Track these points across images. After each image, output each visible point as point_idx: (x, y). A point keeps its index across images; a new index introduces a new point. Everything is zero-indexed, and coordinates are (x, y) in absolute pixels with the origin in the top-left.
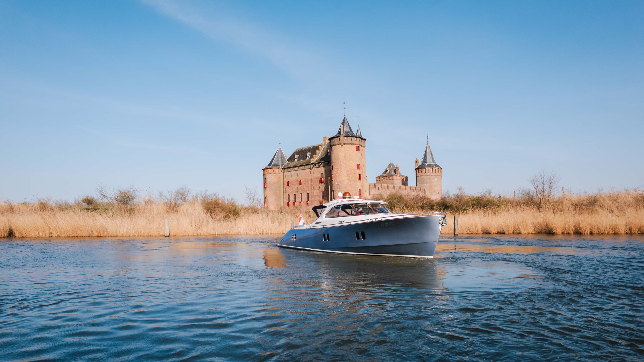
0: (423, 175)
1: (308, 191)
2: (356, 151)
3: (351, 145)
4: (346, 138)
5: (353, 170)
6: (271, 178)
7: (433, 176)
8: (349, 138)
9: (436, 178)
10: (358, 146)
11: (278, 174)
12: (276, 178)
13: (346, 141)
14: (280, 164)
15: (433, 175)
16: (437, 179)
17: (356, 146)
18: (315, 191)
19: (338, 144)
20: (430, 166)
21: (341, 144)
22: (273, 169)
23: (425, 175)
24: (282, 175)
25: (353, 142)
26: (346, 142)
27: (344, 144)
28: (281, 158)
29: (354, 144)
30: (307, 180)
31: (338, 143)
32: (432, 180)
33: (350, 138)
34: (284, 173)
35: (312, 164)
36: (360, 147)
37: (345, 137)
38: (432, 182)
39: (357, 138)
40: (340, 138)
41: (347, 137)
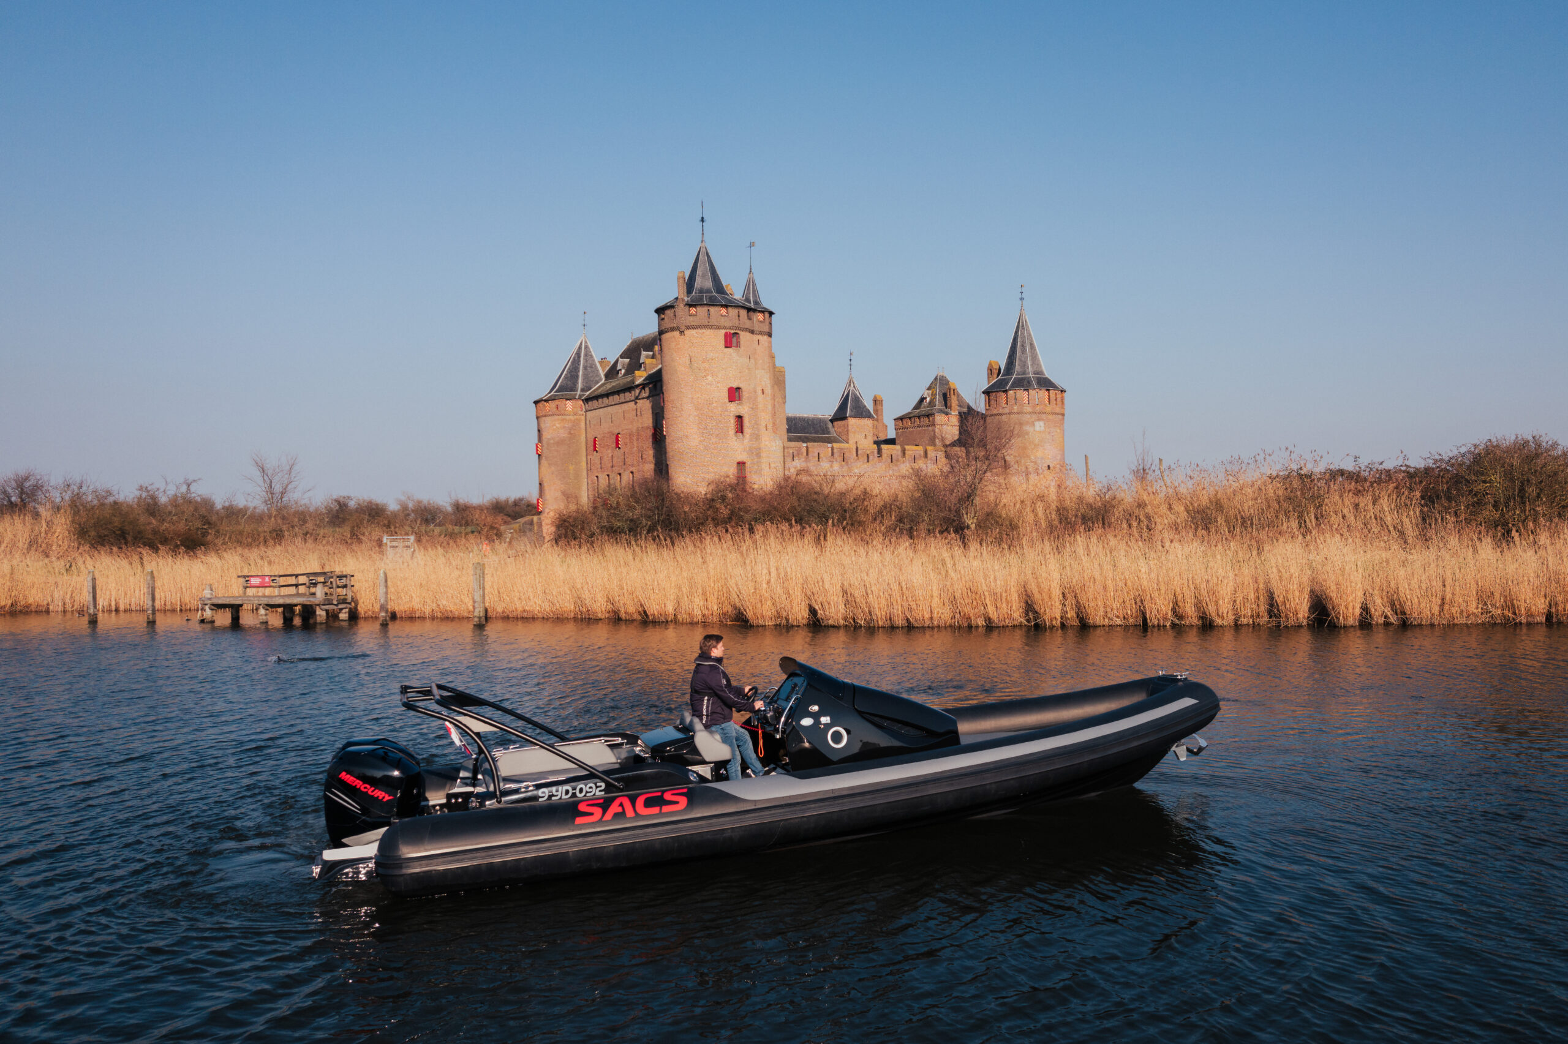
0: (1001, 411)
1: (633, 466)
2: (726, 347)
3: (707, 332)
4: (693, 310)
5: (715, 405)
6: (554, 428)
7: (1028, 416)
8: (702, 311)
9: (1039, 420)
10: (732, 332)
11: (572, 417)
12: (564, 427)
13: (692, 318)
14: (580, 386)
15: (1030, 413)
16: (1042, 423)
17: (723, 332)
18: (646, 467)
19: (672, 329)
20: (1023, 383)
21: (677, 329)
22: (557, 402)
23: (1007, 410)
24: (583, 418)
25: (713, 321)
26: (691, 321)
27: (688, 327)
28: (585, 368)
29: (718, 328)
30: (630, 435)
31: (672, 325)
32: (1027, 428)
33: (705, 309)
34: (588, 413)
35: (638, 386)
36: (742, 333)
37: (690, 305)
38: (1027, 433)
39: (730, 309)
40: (676, 310)
41: (695, 306)
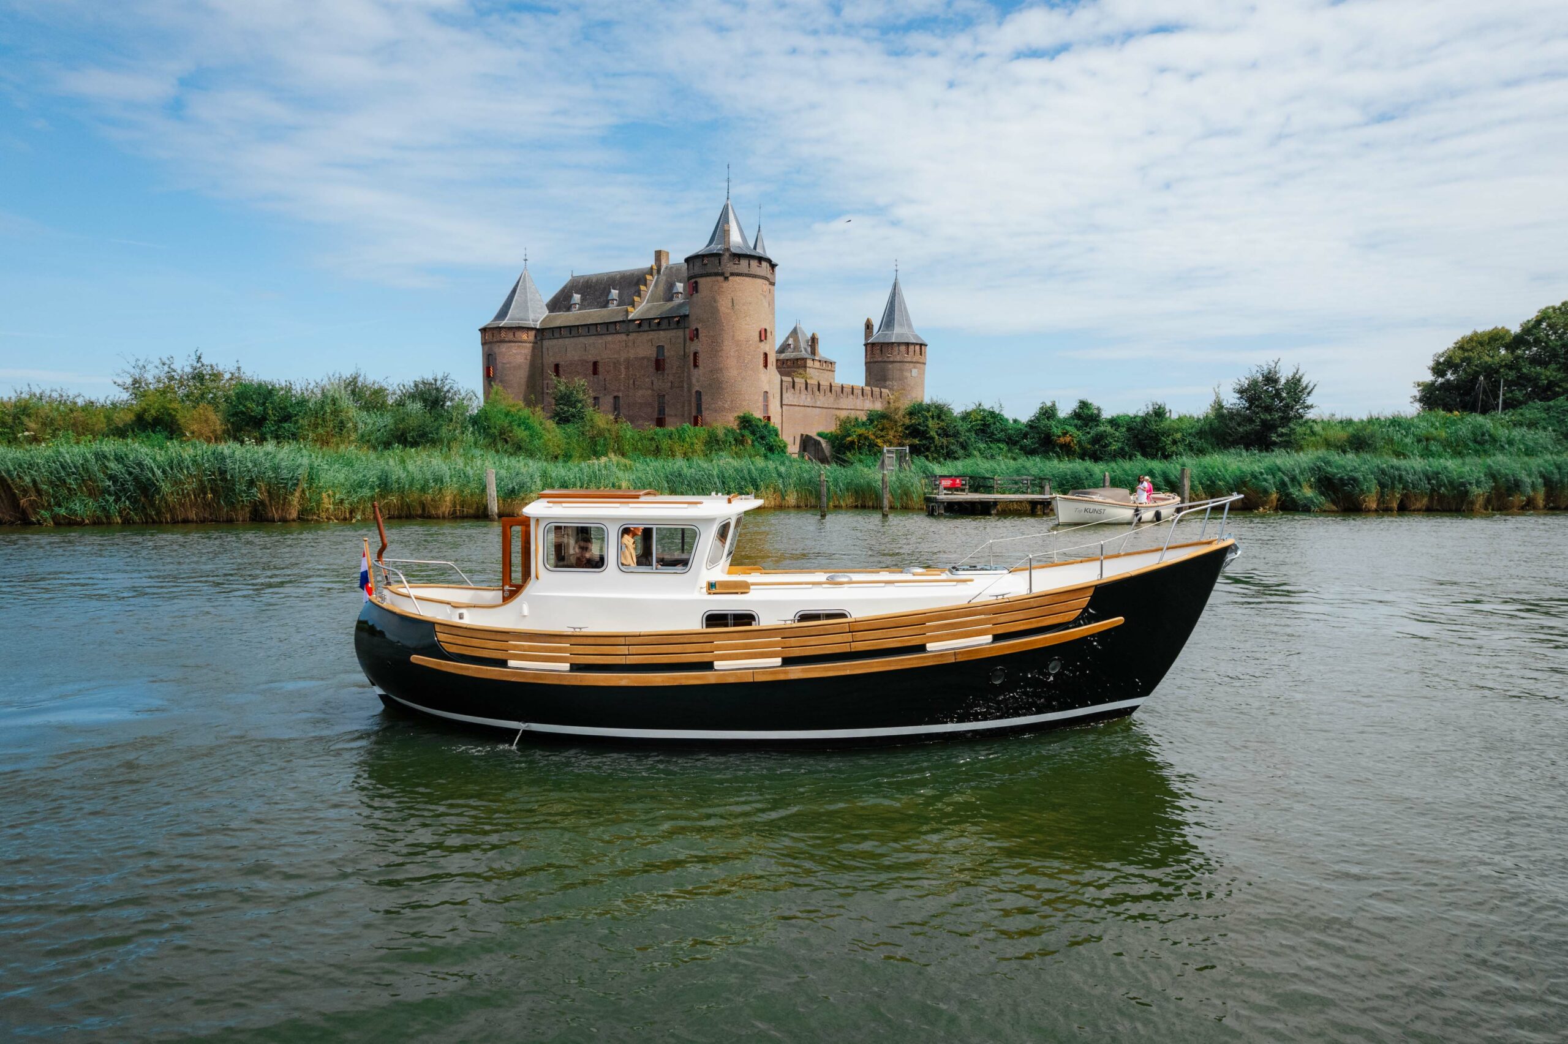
1: (618, 391)
3: (747, 279)
4: (736, 260)
5: (751, 342)
6: (508, 353)
7: (908, 365)
8: (744, 261)
9: (915, 367)
10: (763, 281)
11: (527, 345)
12: (521, 353)
13: (735, 266)
15: (909, 362)
16: (916, 371)
17: (758, 280)
18: (640, 393)
19: (717, 274)
20: (902, 338)
21: (722, 274)
22: (513, 330)
23: (891, 359)
25: (753, 270)
26: (735, 269)
27: (732, 274)
29: (755, 276)
30: (614, 363)
31: (716, 271)
32: (907, 372)
33: (747, 259)
34: (543, 341)
35: (631, 321)
36: (767, 283)
37: (735, 255)
38: (906, 378)
39: (762, 261)
40: (721, 257)
